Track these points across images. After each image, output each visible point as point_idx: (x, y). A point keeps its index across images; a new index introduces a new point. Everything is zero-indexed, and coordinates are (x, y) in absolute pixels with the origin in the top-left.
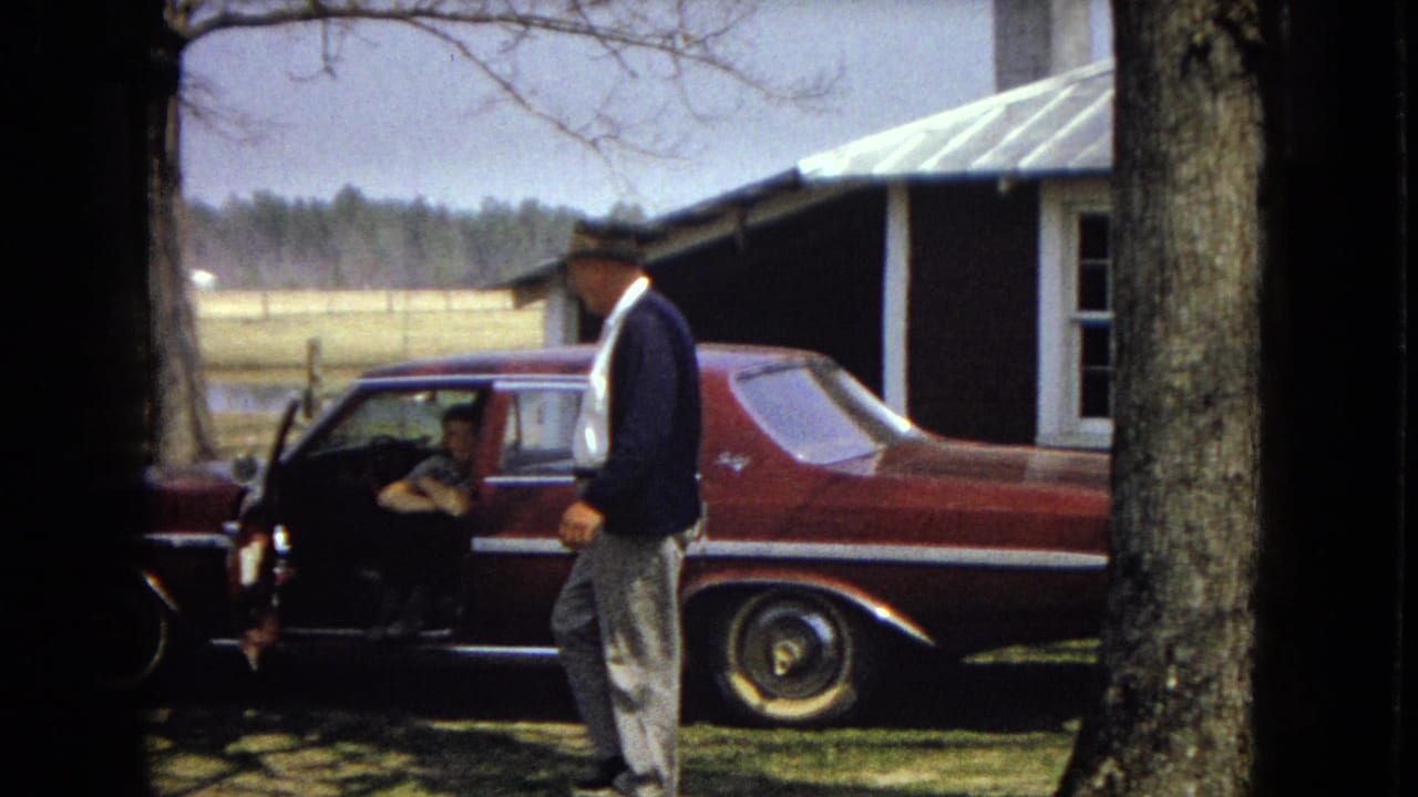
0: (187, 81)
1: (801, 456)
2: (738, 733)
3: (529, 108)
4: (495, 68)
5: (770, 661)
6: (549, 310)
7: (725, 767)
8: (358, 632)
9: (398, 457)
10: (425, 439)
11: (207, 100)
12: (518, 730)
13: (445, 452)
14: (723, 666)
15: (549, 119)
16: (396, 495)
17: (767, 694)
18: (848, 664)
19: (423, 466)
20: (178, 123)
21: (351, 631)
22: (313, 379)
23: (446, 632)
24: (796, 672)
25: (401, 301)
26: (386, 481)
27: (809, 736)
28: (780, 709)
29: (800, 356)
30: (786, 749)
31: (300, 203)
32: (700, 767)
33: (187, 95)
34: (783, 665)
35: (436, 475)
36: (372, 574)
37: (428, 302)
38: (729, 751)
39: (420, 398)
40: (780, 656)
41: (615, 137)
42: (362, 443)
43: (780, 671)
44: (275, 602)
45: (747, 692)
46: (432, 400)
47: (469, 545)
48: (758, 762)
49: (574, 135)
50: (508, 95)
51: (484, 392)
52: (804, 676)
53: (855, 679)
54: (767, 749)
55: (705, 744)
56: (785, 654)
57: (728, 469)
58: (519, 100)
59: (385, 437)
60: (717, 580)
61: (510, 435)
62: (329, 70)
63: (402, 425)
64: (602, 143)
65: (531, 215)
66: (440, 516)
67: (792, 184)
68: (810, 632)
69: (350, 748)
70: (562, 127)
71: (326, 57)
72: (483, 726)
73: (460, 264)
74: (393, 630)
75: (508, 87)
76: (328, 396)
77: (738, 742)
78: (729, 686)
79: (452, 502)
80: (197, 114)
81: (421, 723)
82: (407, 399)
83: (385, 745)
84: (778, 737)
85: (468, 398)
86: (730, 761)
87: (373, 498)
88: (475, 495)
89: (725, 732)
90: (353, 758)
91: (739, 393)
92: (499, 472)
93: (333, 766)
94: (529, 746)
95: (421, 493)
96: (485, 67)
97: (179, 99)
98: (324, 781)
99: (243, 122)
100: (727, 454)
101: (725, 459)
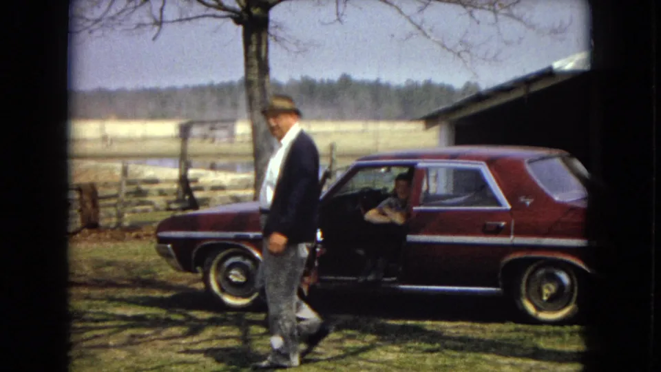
0: (271, 25)
1: (557, 198)
2: (525, 327)
3: (429, 37)
4: (414, 20)
5: (540, 293)
6: (441, 130)
7: (520, 343)
8: (354, 278)
9: (373, 198)
10: (385, 189)
11: (281, 34)
12: (426, 325)
13: (394, 194)
14: (519, 295)
15: (438, 42)
16: (372, 215)
17: (538, 309)
18: (575, 295)
19: (385, 202)
20: (267, 44)
21: (351, 278)
22: (332, 161)
23: (394, 279)
24: (552, 299)
25: (372, 126)
26: (367, 209)
27: (557, 328)
28: (544, 316)
29: (555, 152)
30: (548, 334)
31: (322, 81)
32: (510, 342)
33: (271, 31)
34: (547, 295)
35: (390, 206)
36: (361, 252)
37: (383, 126)
38: (521, 335)
39: (383, 170)
40: (546, 291)
41: (468, 51)
42: (356, 191)
43: (545, 298)
44: (316, 264)
45: (531, 308)
46: (389, 170)
47: (405, 239)
48: (534, 340)
49: (449, 50)
50: (419, 31)
51: (412, 167)
52: (557, 300)
53: (578, 302)
54: (538, 335)
55: (511, 331)
56: (548, 290)
57: (524, 204)
58: (425, 34)
59: (367, 188)
60: (518, 256)
61: (424, 188)
62: (339, 20)
63: (374, 183)
64: (463, 54)
65: (428, 86)
66: (392, 225)
67: (549, 73)
68: (559, 280)
69: (350, 332)
70: (443, 46)
71: (338, 14)
72: (409, 322)
73: (396, 109)
74: (371, 278)
75: (419, 28)
76: (340, 169)
77: (526, 331)
78: (522, 305)
79: (398, 218)
80: (276, 39)
81: (382, 321)
82: (376, 170)
83: (365, 331)
84: (544, 329)
85: (405, 170)
86: (522, 340)
87: (362, 217)
88: (408, 215)
89: (520, 326)
90: (350, 337)
91: (529, 169)
92: (420, 205)
93: (341, 341)
94: (431, 332)
95: (384, 214)
96: (409, 18)
97: (268, 33)
98: (337, 348)
99: (297, 43)
100: (524, 197)
101: (522, 199)
